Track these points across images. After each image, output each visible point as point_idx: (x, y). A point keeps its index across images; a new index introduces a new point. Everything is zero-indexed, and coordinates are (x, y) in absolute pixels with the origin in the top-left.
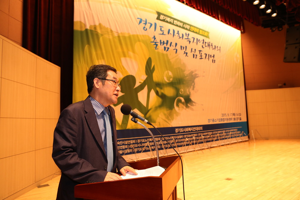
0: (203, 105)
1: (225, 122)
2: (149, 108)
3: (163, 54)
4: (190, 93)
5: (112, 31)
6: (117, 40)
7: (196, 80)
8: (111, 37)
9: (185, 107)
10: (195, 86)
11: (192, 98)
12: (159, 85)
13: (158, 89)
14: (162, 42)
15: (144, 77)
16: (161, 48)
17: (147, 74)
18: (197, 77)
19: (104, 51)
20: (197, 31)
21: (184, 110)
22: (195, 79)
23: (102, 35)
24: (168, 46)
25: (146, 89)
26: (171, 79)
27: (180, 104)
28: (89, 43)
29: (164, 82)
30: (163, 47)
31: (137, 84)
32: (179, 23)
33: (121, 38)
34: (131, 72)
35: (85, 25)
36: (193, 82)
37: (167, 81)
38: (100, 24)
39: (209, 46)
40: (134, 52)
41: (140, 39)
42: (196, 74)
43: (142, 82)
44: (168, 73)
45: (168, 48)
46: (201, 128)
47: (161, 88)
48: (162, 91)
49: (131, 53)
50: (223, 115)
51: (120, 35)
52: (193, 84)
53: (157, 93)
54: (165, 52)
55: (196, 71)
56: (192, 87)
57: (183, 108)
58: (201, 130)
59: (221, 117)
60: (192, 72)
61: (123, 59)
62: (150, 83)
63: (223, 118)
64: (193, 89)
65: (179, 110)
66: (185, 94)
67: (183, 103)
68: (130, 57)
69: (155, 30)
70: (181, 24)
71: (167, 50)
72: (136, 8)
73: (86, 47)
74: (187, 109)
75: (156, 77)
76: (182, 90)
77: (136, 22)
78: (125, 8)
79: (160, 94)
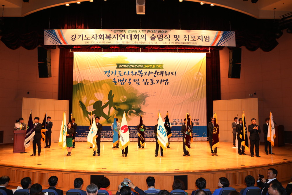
0: (152, 114)
1: (177, 125)
2: (110, 116)
3: (120, 87)
4: (141, 107)
5: (90, 81)
6: (92, 85)
7: (147, 99)
8: (89, 84)
9: (136, 115)
10: (146, 102)
11: (143, 110)
12: (116, 104)
13: (116, 106)
14: (120, 80)
15: (107, 101)
16: (119, 84)
17: (109, 99)
18: (148, 96)
19: (86, 92)
20: (150, 66)
21: (135, 117)
22: (145, 98)
23: (85, 84)
24: (124, 81)
25: (108, 107)
26: (125, 100)
27: (132, 114)
28: (79, 89)
29: (120, 102)
30: (120, 83)
31: (103, 105)
32: (133, 66)
33: (95, 84)
34: (99, 99)
35: (78, 82)
36: (144, 100)
37: (122, 101)
38: (84, 80)
39: (162, 74)
40: (101, 89)
41: (106, 82)
42: (147, 95)
43: (106, 103)
44: (123, 97)
45: (124, 83)
46: (151, 128)
47: (118, 106)
48: (119, 107)
49: (100, 90)
50: (175, 120)
51: (94, 82)
52: (144, 101)
53: (115, 108)
54: (121, 86)
55: (147, 93)
56: (143, 103)
57: (134, 116)
58: (150, 130)
59: (173, 122)
60: (144, 94)
61: (95, 94)
62: (110, 103)
63: (175, 122)
64: (144, 104)
65: (131, 117)
66: (137, 108)
67: (135, 113)
68: (99, 92)
69: (115, 75)
70: (135, 66)
71: (123, 84)
72: (103, 66)
73: (78, 91)
74: (138, 116)
75: (115, 100)
76: (134, 106)
77: (103, 73)
78: (97, 68)
79: (117, 108)
